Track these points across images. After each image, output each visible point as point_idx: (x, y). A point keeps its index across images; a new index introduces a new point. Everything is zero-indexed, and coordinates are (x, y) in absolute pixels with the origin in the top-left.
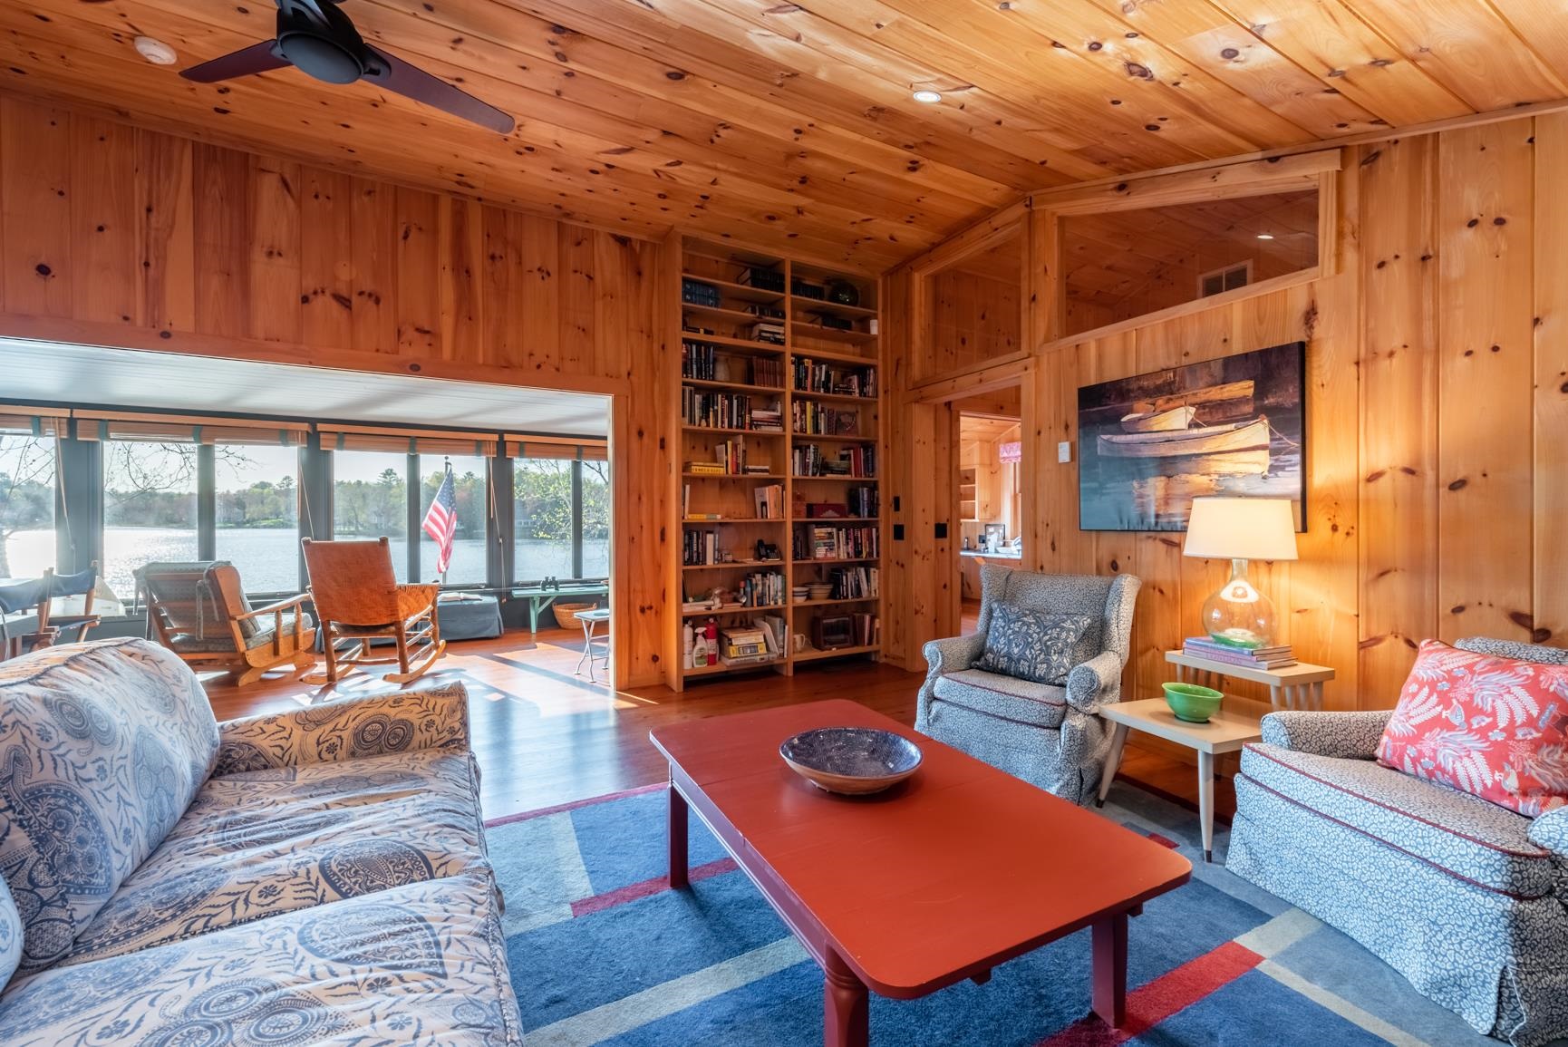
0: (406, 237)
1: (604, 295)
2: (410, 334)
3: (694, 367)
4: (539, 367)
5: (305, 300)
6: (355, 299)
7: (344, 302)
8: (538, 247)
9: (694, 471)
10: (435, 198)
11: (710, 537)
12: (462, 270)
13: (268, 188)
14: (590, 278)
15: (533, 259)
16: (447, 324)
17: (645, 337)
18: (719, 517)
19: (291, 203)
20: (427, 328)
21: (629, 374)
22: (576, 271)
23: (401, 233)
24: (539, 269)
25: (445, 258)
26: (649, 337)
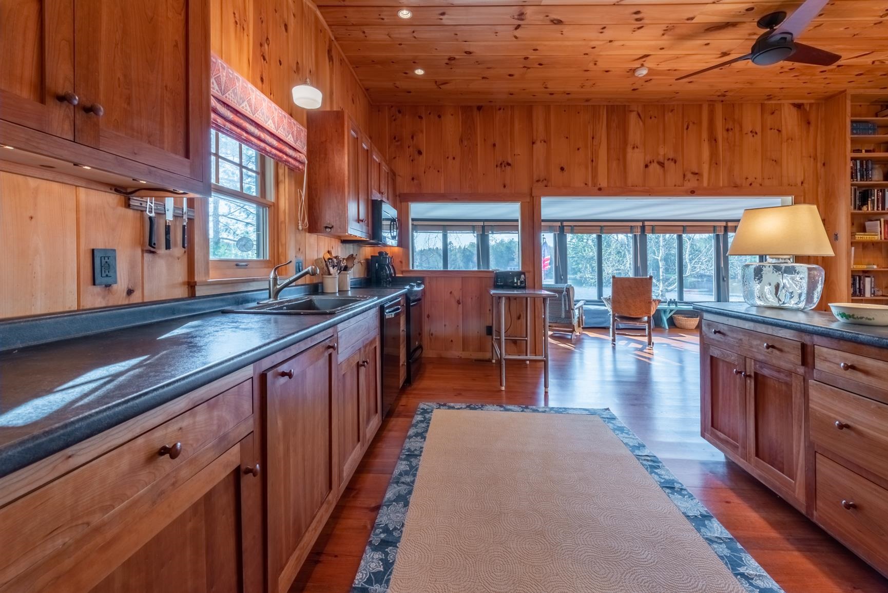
0: (687, 129)
1: (788, 139)
2: (689, 175)
3: (859, 174)
4: (751, 184)
5: (646, 166)
6: (666, 163)
7: (661, 164)
8: (750, 118)
9: (857, 239)
10: (701, 106)
11: (868, 280)
12: (713, 140)
13: (633, 117)
14: (779, 131)
15: (748, 127)
16: (705, 168)
17: (812, 159)
18: (875, 267)
19: (641, 123)
20: (696, 172)
21: (802, 183)
22: (771, 129)
23: (685, 127)
24: (751, 132)
25: (705, 135)
26: (815, 159)
